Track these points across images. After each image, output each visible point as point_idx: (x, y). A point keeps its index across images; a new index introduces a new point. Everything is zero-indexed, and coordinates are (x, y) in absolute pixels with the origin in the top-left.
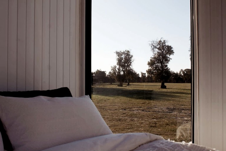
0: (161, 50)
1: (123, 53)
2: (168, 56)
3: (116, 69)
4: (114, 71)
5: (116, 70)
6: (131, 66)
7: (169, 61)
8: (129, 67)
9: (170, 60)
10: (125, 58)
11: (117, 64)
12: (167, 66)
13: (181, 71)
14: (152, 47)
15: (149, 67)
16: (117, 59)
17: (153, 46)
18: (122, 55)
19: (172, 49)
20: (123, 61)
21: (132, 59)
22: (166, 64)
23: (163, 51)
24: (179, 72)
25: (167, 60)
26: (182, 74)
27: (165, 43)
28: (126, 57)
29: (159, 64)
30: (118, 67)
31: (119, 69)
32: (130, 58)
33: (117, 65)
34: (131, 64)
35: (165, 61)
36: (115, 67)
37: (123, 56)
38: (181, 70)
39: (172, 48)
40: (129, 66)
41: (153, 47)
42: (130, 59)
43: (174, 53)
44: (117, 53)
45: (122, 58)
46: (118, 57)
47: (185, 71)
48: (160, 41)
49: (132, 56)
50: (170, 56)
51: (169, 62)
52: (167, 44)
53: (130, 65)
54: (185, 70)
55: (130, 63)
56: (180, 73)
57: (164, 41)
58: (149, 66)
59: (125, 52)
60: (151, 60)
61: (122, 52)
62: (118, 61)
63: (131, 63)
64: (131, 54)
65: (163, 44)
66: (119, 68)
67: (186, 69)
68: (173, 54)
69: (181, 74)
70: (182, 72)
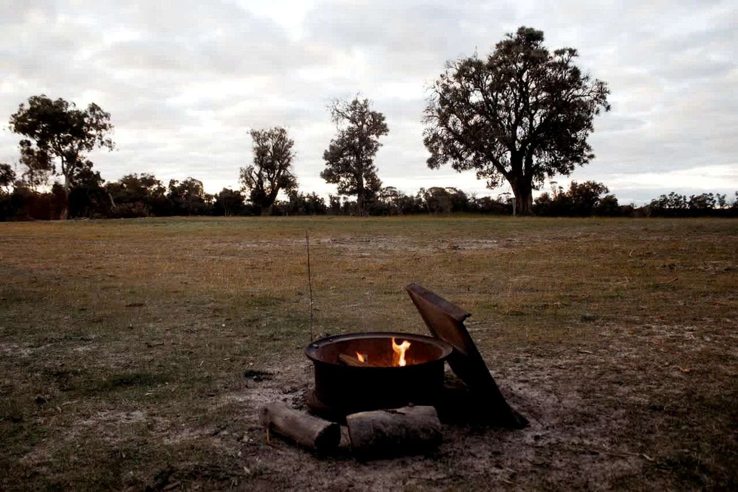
0: (357, 123)
1: (269, 135)
2: (373, 137)
3: (253, 174)
4: (247, 178)
5: (251, 177)
6: (289, 168)
7: (376, 149)
8: (285, 169)
9: (379, 148)
10: (273, 147)
11: (256, 162)
12: (370, 162)
13: (420, 192)
14: (333, 113)
15: (327, 164)
16: (255, 149)
17: (336, 112)
18: (265, 140)
19: (384, 122)
20: (269, 154)
21: (292, 150)
22: (369, 158)
23: (362, 126)
24: (415, 195)
25: (371, 148)
26: (423, 200)
27: (366, 107)
28: (277, 144)
29: (352, 158)
30: (257, 169)
31: (260, 175)
32: (287, 146)
33: (253, 165)
34: (291, 163)
35: (367, 148)
36: (251, 169)
37: (270, 143)
38: (421, 189)
39: (383, 119)
40: (283, 167)
41: (335, 115)
42: (286, 150)
43: (388, 131)
44: (254, 134)
45: (267, 147)
46: (256, 145)
47: (430, 193)
48: (355, 102)
49: (291, 144)
50: (378, 137)
51: (377, 153)
52: (371, 109)
53: (288, 164)
54: (431, 189)
55: (286, 161)
56: (418, 196)
57: (366, 101)
58: (328, 161)
59: (275, 133)
60: (332, 148)
61: (266, 133)
62: (257, 154)
63: (289, 160)
64: (289, 137)
65: (362, 108)
66: (260, 172)
67: (432, 186)
68: (386, 135)
69: (421, 199)
70: (422, 195)
